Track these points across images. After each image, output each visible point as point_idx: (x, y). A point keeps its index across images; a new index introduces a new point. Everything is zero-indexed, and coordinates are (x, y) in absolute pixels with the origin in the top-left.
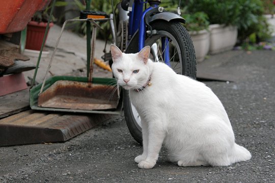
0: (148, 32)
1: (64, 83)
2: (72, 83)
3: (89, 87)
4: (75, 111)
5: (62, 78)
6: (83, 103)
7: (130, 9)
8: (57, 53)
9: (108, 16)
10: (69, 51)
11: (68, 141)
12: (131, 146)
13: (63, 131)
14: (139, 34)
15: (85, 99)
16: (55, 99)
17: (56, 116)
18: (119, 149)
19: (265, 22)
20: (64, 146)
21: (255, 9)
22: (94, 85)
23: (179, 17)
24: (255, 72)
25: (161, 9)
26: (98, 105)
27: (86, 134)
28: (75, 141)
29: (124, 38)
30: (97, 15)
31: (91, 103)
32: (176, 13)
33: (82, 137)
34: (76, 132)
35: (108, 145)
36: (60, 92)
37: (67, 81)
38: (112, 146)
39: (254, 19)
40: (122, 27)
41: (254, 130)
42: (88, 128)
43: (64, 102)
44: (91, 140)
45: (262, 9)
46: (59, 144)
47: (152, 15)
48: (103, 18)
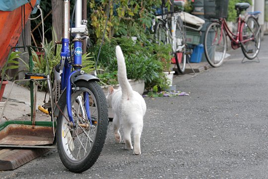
0: (73, 88)
1: (14, 126)
2: (20, 126)
3: (33, 128)
4: (22, 146)
5: (12, 122)
6: (29, 140)
7: (61, 72)
8: (12, 103)
9: (45, 77)
10: (20, 101)
11: (16, 169)
12: (63, 172)
13: (12, 161)
14: (67, 90)
15: (30, 137)
16: (7, 138)
17: (8, 150)
18: (54, 174)
19: (164, 76)
20: (13, 173)
21: (156, 68)
22: (36, 127)
23: (95, 78)
24: (155, 114)
25: (82, 72)
26: (39, 141)
27: (30, 163)
28: (22, 169)
29: (58, 92)
30: (37, 76)
31: (34, 140)
32: (94, 75)
33: (27, 166)
34: (22, 162)
35: (45, 171)
36: (11, 132)
37: (17, 124)
38: (48, 172)
39: (156, 75)
40: (56, 85)
41: (152, 157)
42: (31, 159)
43: (15, 140)
44: (34, 168)
45: (162, 68)
46: (9, 172)
47: (76, 76)
48: (42, 78)
